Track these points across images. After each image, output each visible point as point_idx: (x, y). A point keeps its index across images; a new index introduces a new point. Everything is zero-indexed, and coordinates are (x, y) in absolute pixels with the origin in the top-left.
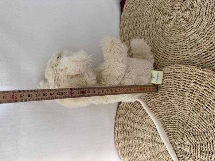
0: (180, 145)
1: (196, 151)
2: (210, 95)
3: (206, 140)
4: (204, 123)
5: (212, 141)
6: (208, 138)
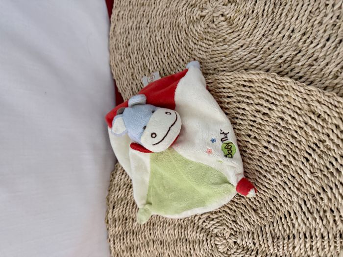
0: (234, 235)
1: (263, 240)
2: (267, 119)
3: (278, 212)
4: (266, 180)
5: (288, 211)
6: (280, 208)
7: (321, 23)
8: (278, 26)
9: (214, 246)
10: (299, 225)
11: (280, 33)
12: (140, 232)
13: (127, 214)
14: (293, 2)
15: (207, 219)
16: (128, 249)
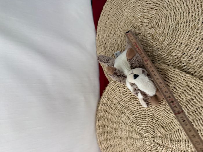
0: (153, 138)
3: (173, 129)
4: (168, 114)
5: (178, 129)
6: (174, 127)
7: (194, 41)
8: (174, 41)
9: (144, 141)
10: (183, 136)
11: (175, 44)
12: (111, 133)
13: (105, 124)
14: (181, 30)
15: (141, 129)
16: (105, 140)
